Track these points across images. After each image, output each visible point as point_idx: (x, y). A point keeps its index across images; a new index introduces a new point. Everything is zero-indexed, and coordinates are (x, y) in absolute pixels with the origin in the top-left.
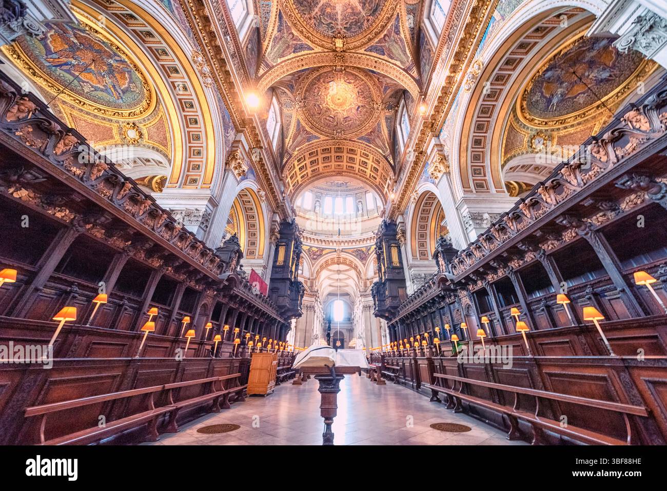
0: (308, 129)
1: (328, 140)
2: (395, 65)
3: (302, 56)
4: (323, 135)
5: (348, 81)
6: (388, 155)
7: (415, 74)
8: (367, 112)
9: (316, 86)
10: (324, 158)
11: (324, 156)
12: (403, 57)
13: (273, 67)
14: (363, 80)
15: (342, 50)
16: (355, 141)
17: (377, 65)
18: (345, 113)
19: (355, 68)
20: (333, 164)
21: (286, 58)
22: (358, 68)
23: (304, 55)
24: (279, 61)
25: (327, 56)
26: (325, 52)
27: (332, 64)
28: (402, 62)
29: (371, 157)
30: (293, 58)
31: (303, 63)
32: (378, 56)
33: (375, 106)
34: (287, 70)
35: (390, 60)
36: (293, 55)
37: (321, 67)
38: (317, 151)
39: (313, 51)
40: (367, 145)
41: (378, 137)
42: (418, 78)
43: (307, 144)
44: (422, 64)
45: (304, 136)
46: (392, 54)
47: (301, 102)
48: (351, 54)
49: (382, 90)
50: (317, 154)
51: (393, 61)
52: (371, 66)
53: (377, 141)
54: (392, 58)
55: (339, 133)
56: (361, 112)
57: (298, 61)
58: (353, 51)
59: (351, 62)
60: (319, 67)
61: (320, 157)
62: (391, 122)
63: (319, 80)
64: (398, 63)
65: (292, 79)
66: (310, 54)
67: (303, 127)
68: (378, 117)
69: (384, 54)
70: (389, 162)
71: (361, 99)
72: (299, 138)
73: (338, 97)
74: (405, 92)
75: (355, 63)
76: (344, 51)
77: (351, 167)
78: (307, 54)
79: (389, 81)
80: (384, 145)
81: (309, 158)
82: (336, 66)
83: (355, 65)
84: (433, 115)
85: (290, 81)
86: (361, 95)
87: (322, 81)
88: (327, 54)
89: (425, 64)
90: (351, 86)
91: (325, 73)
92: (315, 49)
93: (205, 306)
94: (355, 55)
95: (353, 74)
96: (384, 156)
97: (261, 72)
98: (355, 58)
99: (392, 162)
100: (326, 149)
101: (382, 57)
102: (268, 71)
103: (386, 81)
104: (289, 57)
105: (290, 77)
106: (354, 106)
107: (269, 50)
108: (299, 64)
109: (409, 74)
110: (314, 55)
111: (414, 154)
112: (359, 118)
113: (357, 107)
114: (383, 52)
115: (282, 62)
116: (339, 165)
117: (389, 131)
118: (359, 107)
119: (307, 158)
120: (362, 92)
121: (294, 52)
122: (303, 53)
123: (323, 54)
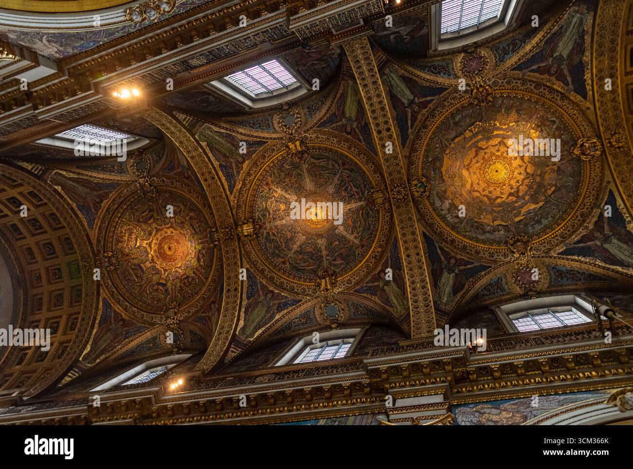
0: (105, 204)
1: (91, 244)
2: (238, 320)
3: (219, 177)
4: (99, 233)
5: (201, 256)
6: (80, 369)
7: (231, 355)
8: (159, 300)
9: (182, 207)
10: (50, 244)
11: (56, 243)
12: (252, 328)
13: (193, 135)
14: (207, 279)
15: (240, 235)
16: (98, 294)
17: (232, 293)
18: (148, 264)
19: (220, 260)
20: (41, 266)
21: (210, 155)
22: (222, 266)
23: (221, 181)
24: (204, 144)
25: (227, 215)
26: (231, 211)
27: (218, 224)
28: (243, 328)
29: (72, 336)
30: (212, 164)
31: (210, 181)
32: (245, 290)
33: (171, 312)
34: (192, 157)
35: (243, 310)
36: (216, 164)
37: (211, 209)
38: (63, 227)
39: (228, 193)
40: (95, 319)
41: (117, 336)
42: (226, 361)
43: (74, 205)
44: (248, 360)
45: (89, 199)
46: (252, 311)
47: (151, 185)
48: (238, 250)
49: (200, 315)
50: (55, 229)
51: (242, 315)
52: (228, 285)
53: (108, 337)
54: (246, 312)
55: (109, 261)
56: (157, 290)
57: (210, 173)
58: (243, 252)
59: (227, 252)
60: (210, 206)
61: (51, 236)
62: (150, 349)
63: (191, 210)
64: (242, 323)
65: (183, 167)
66: (224, 189)
67: (108, 194)
68: (153, 324)
69: (248, 298)
70: (65, 374)
71: (178, 284)
72: (81, 190)
73: (173, 246)
74: (203, 352)
75: (228, 259)
76: (239, 239)
77: (41, 304)
78: (222, 185)
79: (214, 319)
80: (102, 353)
81: (43, 214)
82: (217, 231)
83: (224, 260)
85: (179, 164)
86: (185, 283)
87: (192, 214)
88: (230, 213)
89: (247, 364)
90: (194, 263)
91: (205, 218)
92: (233, 196)
94: (238, 257)
95: (212, 261)
96: (77, 360)
97: (181, 116)
98: (235, 257)
99: (64, 382)
100: (71, 244)
101: (244, 296)
102: (184, 126)
103: (213, 315)
104: (212, 159)
105: (185, 163)
106: (164, 276)
108: (208, 176)
109: (229, 347)
110: (224, 195)
112: (145, 290)
113: (164, 282)
114: (252, 296)
115: (202, 147)
116: (39, 277)
117: (123, 356)
118: (164, 285)
119: (42, 210)
120: (190, 284)
121: (221, 166)
122: (223, 179)
123: (228, 208)
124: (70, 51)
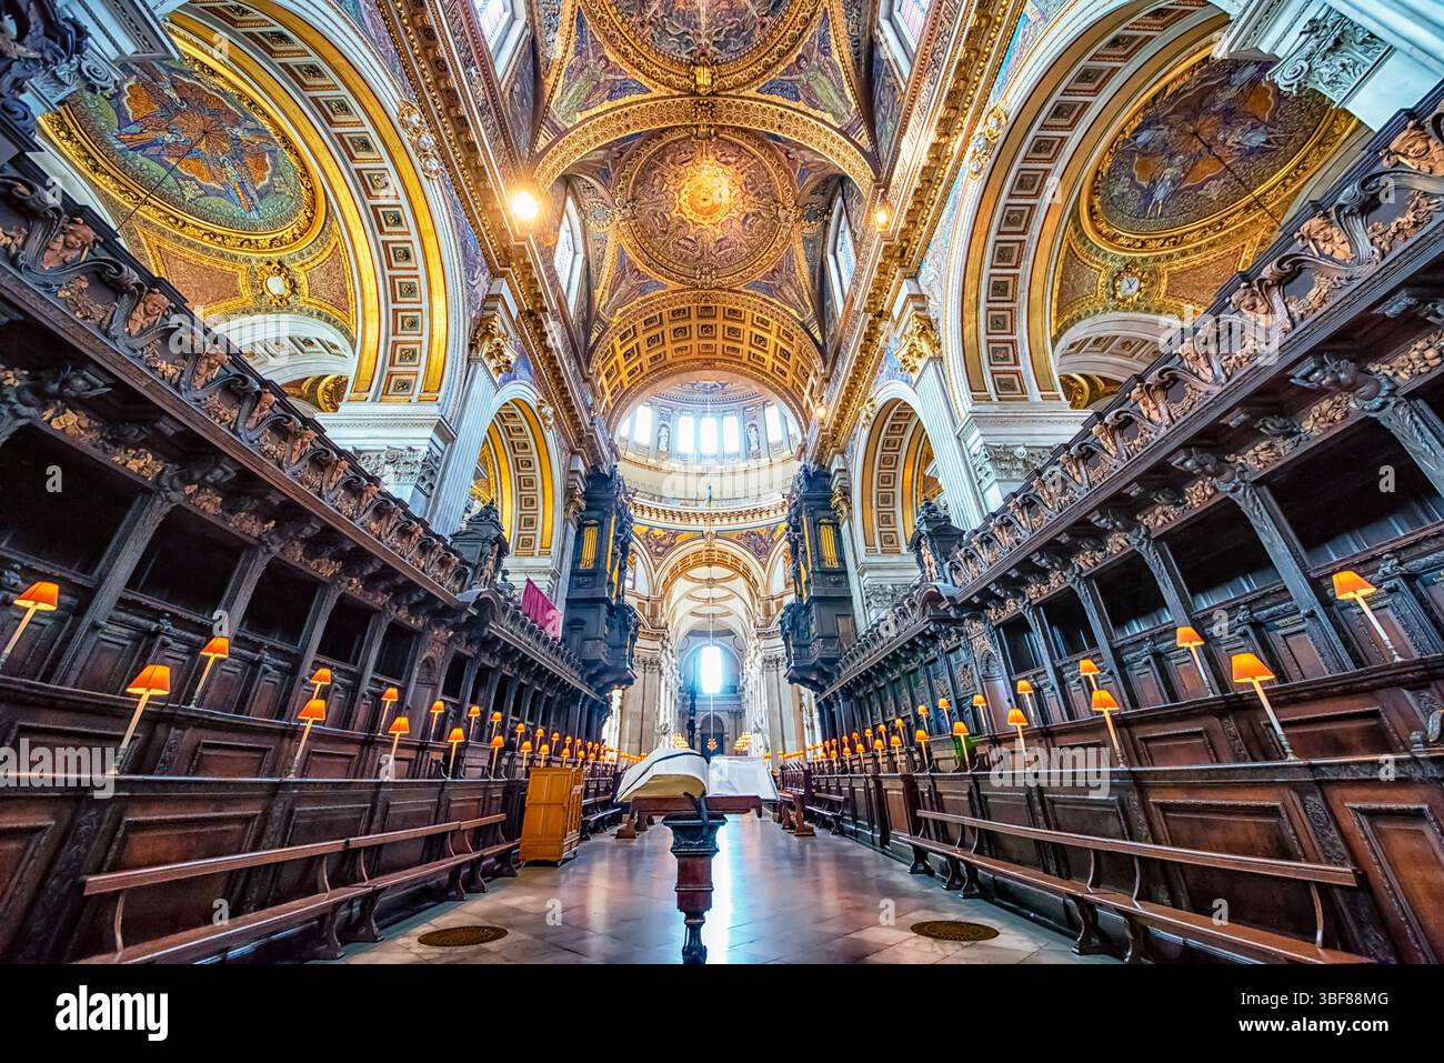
0: (640, 266)
1: (683, 290)
2: (823, 121)
3: (626, 105)
4: (673, 279)
5: (723, 159)
6: (810, 322)
7: (865, 142)
8: (763, 226)
9: (657, 171)
10: (675, 330)
11: (676, 325)
12: (839, 103)
13: (567, 131)
14: (754, 157)
15: (709, 91)
16: (739, 292)
17: (784, 122)
18: (718, 231)
19: (737, 129)
20: (695, 342)
21: (594, 111)
22: (745, 130)
23: (631, 104)
24: (579, 118)
25: (678, 105)
26: (673, 97)
27: (688, 123)
28: (835, 115)
29: (774, 325)
30: (607, 112)
31: (630, 121)
32: (786, 102)
33: (782, 214)
34: (596, 139)
35: (811, 111)
36: (607, 105)
37: (667, 129)
38: (661, 314)
39: (648, 96)
40: (764, 300)
41: (789, 281)
42: (870, 150)
43: (639, 299)
44: (879, 117)
45: (634, 283)
46: (816, 97)
47: (625, 207)
48: (729, 100)
49: (795, 177)
50: (661, 323)
51: (817, 113)
52: (772, 126)
53: (787, 289)
54: (815, 107)
55: (706, 274)
56: (751, 226)
57: (618, 117)
58: (733, 93)
59: (730, 118)
60: (663, 131)
61: (668, 328)
62: (814, 247)
63: (662, 160)
64: (828, 117)
65: (606, 156)
66: (642, 101)
67: (630, 262)
68: (789, 236)
69: (797, 99)
70: (812, 336)
71: (751, 198)
72: (623, 288)
73: (703, 195)
74: (843, 180)
75: (738, 119)
76: (714, 94)
77: (734, 349)
78: (637, 102)
79: (809, 157)
80: (801, 298)
81: (645, 331)
82: (697, 126)
83: (737, 124)
84: (903, 231)
85: (602, 162)
86: (752, 189)
87: (668, 159)
88: (678, 100)
89: (885, 118)
90: (731, 170)
91: (675, 142)
92: (653, 90)
93: (428, 663)
94: (738, 101)
95: (733, 144)
96: (802, 324)
97: (542, 143)
98: (738, 107)
99: (818, 336)
100: (679, 311)
101: (793, 104)
102: (555, 141)
103: (803, 157)
104: (599, 109)
105: (601, 152)
106: (736, 214)
107: (557, 94)
108: (621, 123)
109: (852, 141)
110: (652, 103)
111: (865, 317)
112: (747, 241)
113: (743, 216)
114: (796, 93)
115: (584, 122)
116: (707, 346)
117: (813, 274)
118: (747, 216)
119: (639, 331)
120: (754, 181)
121: (610, 98)
122: (628, 99)
123: (670, 101)
124: (480, 259)
